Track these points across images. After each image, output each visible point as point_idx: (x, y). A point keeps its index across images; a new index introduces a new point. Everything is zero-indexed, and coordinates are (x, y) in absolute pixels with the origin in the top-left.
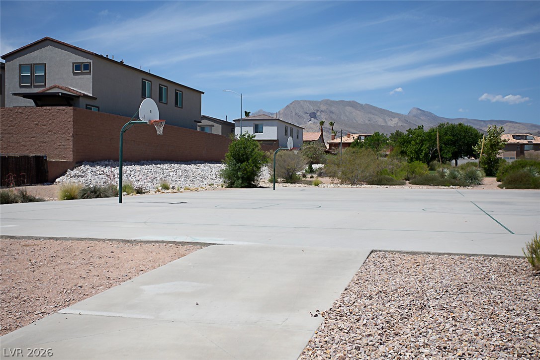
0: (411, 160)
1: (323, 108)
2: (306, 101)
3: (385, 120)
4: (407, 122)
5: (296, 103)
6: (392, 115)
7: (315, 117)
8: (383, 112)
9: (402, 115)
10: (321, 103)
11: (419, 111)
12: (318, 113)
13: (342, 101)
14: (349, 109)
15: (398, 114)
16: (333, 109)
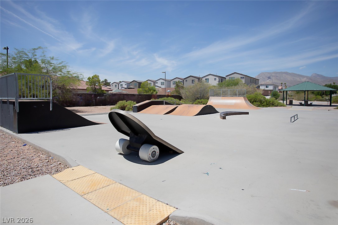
0: (316, 95)
1: (273, 75)
2: (266, 73)
3: (300, 79)
4: (310, 79)
5: (262, 73)
6: (304, 77)
7: (270, 78)
8: (299, 75)
9: (308, 77)
10: (272, 73)
11: (316, 75)
12: (271, 77)
13: (281, 72)
14: (284, 75)
15: (306, 76)
16: (278, 75)
